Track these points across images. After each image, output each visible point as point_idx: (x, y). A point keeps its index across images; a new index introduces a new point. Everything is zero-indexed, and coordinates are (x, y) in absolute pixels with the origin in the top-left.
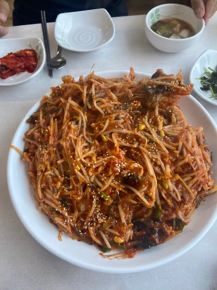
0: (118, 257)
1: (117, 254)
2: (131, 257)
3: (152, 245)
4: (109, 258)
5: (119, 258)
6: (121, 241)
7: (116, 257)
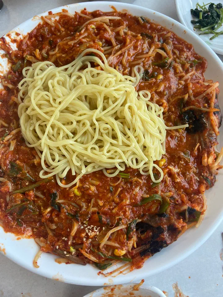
0: (123, 271)
1: (120, 268)
2: (139, 267)
3: (162, 247)
4: (112, 275)
5: (124, 273)
6: (124, 252)
7: (121, 272)
